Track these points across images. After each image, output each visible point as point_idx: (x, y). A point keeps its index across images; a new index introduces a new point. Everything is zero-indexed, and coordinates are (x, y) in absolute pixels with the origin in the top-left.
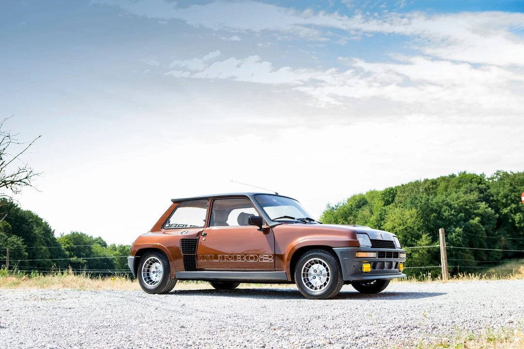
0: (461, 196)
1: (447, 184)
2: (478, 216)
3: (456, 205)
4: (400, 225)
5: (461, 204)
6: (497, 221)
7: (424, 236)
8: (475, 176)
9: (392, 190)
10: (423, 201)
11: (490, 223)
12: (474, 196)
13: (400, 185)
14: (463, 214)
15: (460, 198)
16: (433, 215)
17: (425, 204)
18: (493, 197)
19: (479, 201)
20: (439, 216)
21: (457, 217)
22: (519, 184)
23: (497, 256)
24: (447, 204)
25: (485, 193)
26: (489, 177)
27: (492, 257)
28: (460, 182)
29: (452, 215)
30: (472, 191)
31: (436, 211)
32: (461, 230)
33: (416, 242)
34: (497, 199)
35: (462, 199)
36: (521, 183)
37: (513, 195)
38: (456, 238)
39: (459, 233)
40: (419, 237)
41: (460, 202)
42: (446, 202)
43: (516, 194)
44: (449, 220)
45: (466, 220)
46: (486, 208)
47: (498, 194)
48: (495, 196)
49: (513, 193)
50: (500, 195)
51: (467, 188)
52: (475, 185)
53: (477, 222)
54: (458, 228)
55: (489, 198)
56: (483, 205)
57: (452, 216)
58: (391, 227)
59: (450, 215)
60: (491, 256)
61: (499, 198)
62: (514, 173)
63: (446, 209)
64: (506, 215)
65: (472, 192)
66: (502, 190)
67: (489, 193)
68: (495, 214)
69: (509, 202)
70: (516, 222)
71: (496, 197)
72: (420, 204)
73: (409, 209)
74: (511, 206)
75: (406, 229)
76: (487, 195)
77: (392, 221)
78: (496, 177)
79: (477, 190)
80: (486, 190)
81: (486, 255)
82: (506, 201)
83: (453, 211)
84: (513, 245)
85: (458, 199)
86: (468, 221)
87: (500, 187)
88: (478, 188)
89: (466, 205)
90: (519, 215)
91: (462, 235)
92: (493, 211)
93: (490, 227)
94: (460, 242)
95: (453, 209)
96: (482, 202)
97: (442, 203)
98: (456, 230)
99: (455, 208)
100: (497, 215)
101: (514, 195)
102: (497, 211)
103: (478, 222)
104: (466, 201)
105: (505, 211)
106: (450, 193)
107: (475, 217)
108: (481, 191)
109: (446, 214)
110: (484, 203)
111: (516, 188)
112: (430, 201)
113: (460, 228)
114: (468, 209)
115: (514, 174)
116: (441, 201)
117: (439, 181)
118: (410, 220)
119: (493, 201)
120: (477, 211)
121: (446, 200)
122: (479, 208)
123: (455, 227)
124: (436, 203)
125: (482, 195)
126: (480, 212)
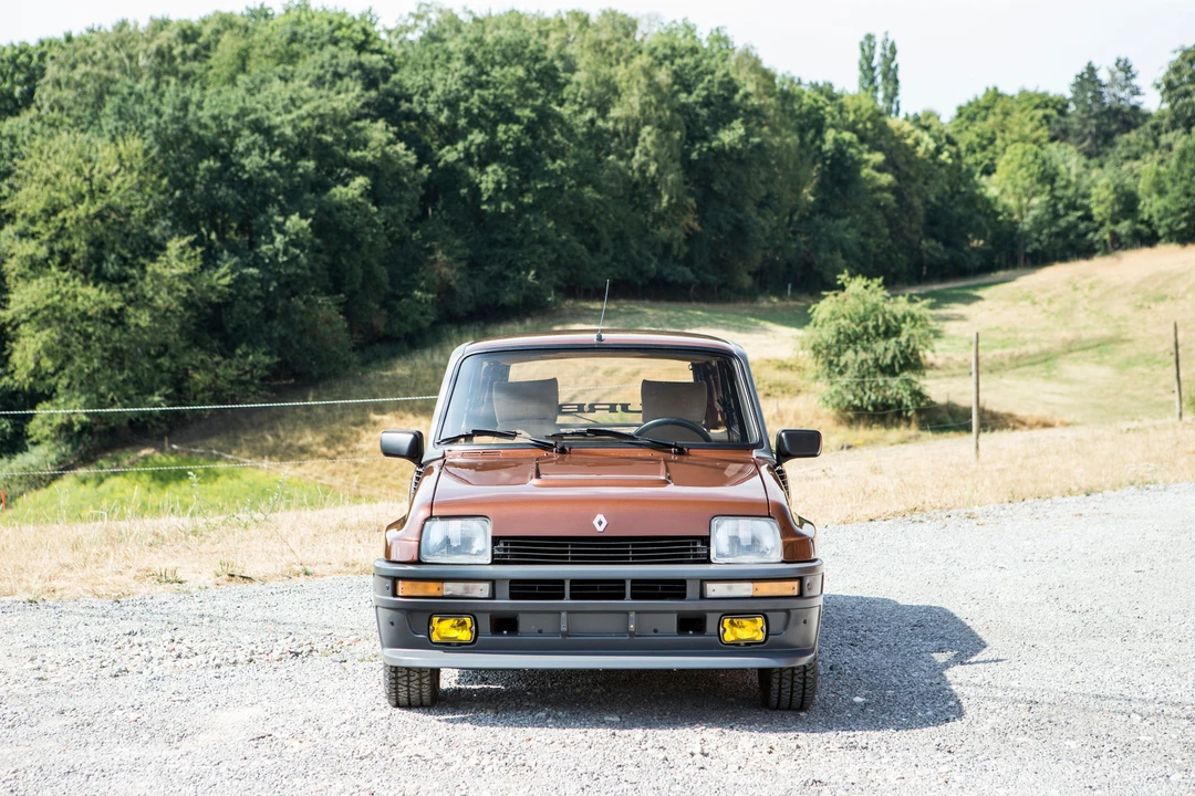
0: (303, 95)
1: (242, 43)
2: (365, 175)
3: (288, 131)
4: (80, 198)
5: (305, 124)
6: (423, 192)
7: (174, 246)
8: (345, 21)
9: (21, 52)
10: (167, 110)
11: (401, 200)
12: (349, 97)
13: (60, 36)
14: (311, 164)
15: (298, 103)
16: (204, 164)
17: (176, 120)
18: (409, 99)
19: (366, 116)
20: (225, 168)
21: (291, 176)
22: (498, 58)
23: (418, 317)
24: (257, 127)
25: (382, 86)
26: (391, 26)
27: (404, 319)
28: (294, 38)
29: (273, 166)
30: (338, 76)
31: (212, 150)
32: (305, 223)
33: (143, 267)
34: (425, 110)
35: (307, 108)
36: (504, 56)
37: (475, 99)
38: (285, 252)
39: (297, 234)
40: (154, 249)
41: (303, 119)
42: (252, 117)
43: (485, 93)
44: (266, 184)
45: (320, 186)
46: (390, 142)
47: (425, 94)
48: (416, 98)
49: (477, 91)
50: (433, 96)
51: (322, 67)
52: (348, 56)
53: (357, 192)
54: (295, 218)
55: (399, 106)
56: (378, 132)
57: (275, 173)
58: (41, 205)
59: (266, 168)
60: (398, 314)
61: (431, 109)
62: (478, 15)
63: (254, 143)
64: (450, 169)
65: (339, 83)
66: (440, 79)
67: (395, 84)
68: (419, 166)
69: (462, 122)
70: (485, 198)
71: (420, 104)
72: (153, 120)
73: (113, 139)
74: (470, 137)
75: (100, 216)
76: (389, 93)
77: (47, 182)
78: (416, 26)
79: (357, 72)
80: (386, 77)
81: (384, 312)
82: (448, 119)
83: (278, 152)
84: (471, 275)
85: (294, 104)
86: (327, 188)
87: (433, 66)
88: (360, 66)
89: (321, 129)
90: (494, 172)
91: (311, 241)
92: (412, 159)
93: (401, 212)
94: (303, 268)
95: (277, 145)
96: (375, 120)
97: (237, 118)
98: (288, 223)
99: (283, 141)
100: (425, 170)
101: (479, 95)
102: (425, 155)
103: (362, 195)
104: (322, 116)
105: (450, 155)
106: (263, 81)
107: (351, 177)
108: (371, 79)
109: (253, 162)
110: (381, 124)
111: (487, 74)
112: (192, 108)
113: (304, 216)
114: (327, 146)
115: (476, 20)
116: (234, 111)
117: (207, 31)
118: (119, 180)
119: (409, 116)
120: (358, 154)
121: (255, 110)
122: (365, 144)
123: (286, 213)
124: (214, 118)
125: (373, 93)
126: (370, 158)
